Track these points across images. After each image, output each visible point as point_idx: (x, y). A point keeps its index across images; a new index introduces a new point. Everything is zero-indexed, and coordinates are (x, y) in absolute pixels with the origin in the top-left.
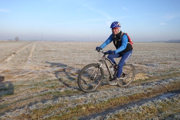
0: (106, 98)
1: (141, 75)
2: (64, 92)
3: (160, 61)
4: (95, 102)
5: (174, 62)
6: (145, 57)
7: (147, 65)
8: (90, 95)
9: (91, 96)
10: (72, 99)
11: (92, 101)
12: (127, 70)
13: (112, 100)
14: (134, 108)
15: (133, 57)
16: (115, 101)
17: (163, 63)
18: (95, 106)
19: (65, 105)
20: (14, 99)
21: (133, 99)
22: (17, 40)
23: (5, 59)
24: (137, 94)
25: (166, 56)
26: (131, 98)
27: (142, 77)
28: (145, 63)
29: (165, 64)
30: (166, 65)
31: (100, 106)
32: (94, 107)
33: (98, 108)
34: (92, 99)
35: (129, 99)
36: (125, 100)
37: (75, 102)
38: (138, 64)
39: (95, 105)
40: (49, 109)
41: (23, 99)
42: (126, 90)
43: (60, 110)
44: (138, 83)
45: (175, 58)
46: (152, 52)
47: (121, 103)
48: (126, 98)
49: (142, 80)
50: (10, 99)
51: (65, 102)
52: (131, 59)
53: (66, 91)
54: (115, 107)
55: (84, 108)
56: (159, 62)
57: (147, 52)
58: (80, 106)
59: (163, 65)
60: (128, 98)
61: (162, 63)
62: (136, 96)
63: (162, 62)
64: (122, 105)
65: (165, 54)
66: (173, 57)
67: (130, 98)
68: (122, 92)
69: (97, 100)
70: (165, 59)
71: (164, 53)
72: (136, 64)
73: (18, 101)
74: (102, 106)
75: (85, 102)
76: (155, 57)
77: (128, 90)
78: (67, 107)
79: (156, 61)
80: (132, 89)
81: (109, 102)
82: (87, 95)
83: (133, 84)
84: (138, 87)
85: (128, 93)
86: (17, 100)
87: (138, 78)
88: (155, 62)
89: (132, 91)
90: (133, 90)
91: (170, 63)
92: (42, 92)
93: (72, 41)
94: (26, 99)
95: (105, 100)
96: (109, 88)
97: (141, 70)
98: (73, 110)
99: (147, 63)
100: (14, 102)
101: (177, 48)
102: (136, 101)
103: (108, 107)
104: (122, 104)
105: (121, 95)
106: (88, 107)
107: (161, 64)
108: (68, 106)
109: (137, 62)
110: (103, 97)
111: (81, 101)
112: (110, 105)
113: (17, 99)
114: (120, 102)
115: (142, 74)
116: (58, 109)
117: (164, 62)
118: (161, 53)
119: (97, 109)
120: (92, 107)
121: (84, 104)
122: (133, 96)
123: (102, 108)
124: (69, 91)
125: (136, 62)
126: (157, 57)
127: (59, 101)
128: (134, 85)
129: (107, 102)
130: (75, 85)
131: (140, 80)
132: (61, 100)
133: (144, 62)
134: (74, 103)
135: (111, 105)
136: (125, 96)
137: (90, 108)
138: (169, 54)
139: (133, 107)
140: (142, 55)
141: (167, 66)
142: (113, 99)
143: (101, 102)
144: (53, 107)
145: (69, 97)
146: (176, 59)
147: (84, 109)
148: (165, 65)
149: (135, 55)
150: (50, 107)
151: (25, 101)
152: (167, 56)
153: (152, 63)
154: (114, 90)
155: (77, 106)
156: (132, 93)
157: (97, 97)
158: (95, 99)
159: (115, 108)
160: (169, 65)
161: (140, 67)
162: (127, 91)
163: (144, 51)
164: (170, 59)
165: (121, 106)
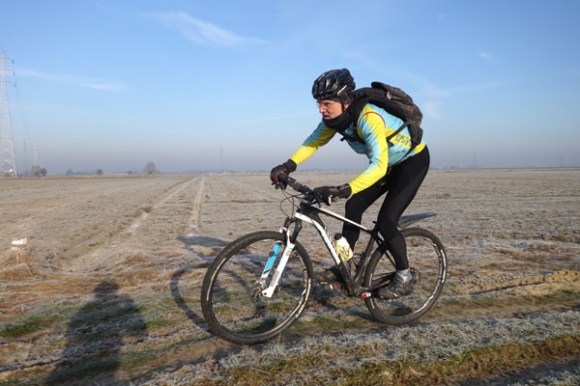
0: (456, 344)
1: (566, 277)
2: (314, 322)
4: (422, 355)
6: (574, 218)
8: (399, 335)
9: (405, 338)
10: (345, 343)
11: (410, 352)
12: (516, 258)
13: (476, 352)
14: (562, 383)
15: (528, 216)
16: (489, 356)
18: (422, 370)
19: (327, 362)
20: (170, 337)
21: (551, 353)
22: (150, 171)
23: (123, 226)
24: (563, 336)
26: (545, 349)
27: (575, 284)
31: (439, 370)
32: (420, 374)
33: (432, 376)
34: (409, 346)
35: (538, 353)
36: (522, 356)
37: (357, 353)
38: (551, 239)
39: (423, 366)
40: (280, 370)
41: (194, 337)
42: (521, 324)
43: (312, 373)
44: (560, 301)
47: (511, 366)
48: (527, 351)
49: (576, 291)
50: (160, 336)
51: (323, 353)
52: (524, 225)
53: (319, 320)
54: (492, 377)
55: (387, 373)
58: (374, 366)
60: (535, 349)
62: (560, 342)
64: (514, 371)
67: (540, 351)
68: (509, 329)
69: (426, 352)
72: (543, 239)
73: (183, 342)
74: (445, 369)
75: (390, 354)
77: (528, 323)
78: (333, 367)
80: (544, 321)
81: (467, 357)
82: (388, 333)
83: (542, 306)
84: (563, 314)
85: (531, 333)
86: (179, 340)
87: (558, 287)
89: (543, 327)
90: (547, 326)
92: (247, 319)
93: (313, 170)
94: (203, 339)
95: (454, 352)
96: (461, 317)
97: (567, 259)
98: (352, 376)
100: (173, 346)
102: (562, 360)
103: (468, 374)
104: (515, 369)
105: (509, 339)
106: (399, 372)
108: (334, 364)
109: (548, 234)
110: (443, 341)
111: (374, 350)
112: (473, 370)
113: (177, 338)
114: (506, 360)
115: (573, 274)
116: (306, 370)
119: (429, 380)
120: (414, 372)
121: (387, 362)
122: (549, 344)
123: (447, 378)
124: (328, 320)
125: (541, 233)
127: (305, 347)
128: (547, 307)
129: (461, 358)
130: (345, 303)
131: (568, 292)
132: (311, 344)
133: (574, 232)
134: (352, 357)
135: (476, 367)
136: (522, 341)
137: (407, 375)
139: (559, 380)
140: (562, 210)
142: (482, 348)
143: (440, 357)
144: (291, 364)
145: (334, 338)
147: (386, 377)
149: (533, 210)
150: (282, 364)
151: (202, 343)
154: (479, 322)
155: (366, 366)
156: (547, 335)
157: (423, 342)
158: (417, 347)
159: (491, 381)
161: (562, 250)
162: (524, 327)
163: (566, 199)
165: (511, 375)
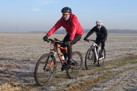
7: (19, 68)
28: (17, 64)
46: (27, 47)
57: (21, 47)
65: (44, 49)
76: (31, 54)
99: (19, 65)
118: (40, 48)
126: (34, 54)
153: (27, 64)
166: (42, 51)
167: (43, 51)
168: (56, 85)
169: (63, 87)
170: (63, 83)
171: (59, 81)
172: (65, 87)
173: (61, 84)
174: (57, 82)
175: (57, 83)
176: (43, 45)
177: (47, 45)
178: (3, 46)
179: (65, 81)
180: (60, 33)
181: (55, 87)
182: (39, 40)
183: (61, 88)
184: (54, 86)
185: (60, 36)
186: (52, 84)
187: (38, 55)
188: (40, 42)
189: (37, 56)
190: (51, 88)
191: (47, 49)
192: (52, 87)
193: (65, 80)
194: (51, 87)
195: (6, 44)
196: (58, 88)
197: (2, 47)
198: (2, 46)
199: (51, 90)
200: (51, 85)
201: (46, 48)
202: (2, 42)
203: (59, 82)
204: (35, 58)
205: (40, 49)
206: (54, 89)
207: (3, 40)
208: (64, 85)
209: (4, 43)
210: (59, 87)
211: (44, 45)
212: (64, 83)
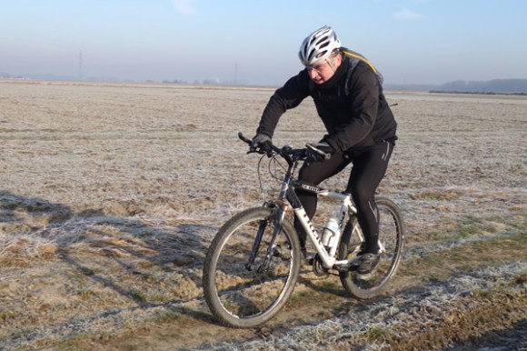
3: (417, 185)
5: (474, 187)
17: (428, 194)
25: (439, 159)
29: (438, 197)
30: (443, 204)
45: (477, 169)
56: (413, 191)
59: (430, 202)
61: (423, 196)
63: (424, 190)
65: (431, 148)
66: (465, 161)
70: (434, 173)
71: (428, 143)
79: (399, 186)
88: (395, 190)
91: (460, 194)
101: (481, 120)
107: (418, 201)
117: (431, 190)
118: (418, 143)
138: (448, 150)
141: (447, 210)
146: (479, 174)
148: (435, 203)
152: (441, 155)
160: (452, 206)
164: (456, 173)
166: (425, 153)
167: (428, 156)
168: (479, 273)
169: (502, 285)
170: (500, 268)
171: (486, 260)
172: (509, 285)
173: (496, 274)
174: (479, 263)
175: (483, 267)
176: (426, 134)
177: (441, 133)
178: (304, 133)
179: (507, 264)
180: (483, 93)
181: (474, 279)
182: (414, 115)
183: (495, 286)
184: (470, 275)
185: (483, 104)
186: (464, 268)
187: (413, 167)
188: (416, 121)
189: (410, 169)
190: (461, 283)
191: (440, 148)
192: (466, 280)
193: (508, 262)
194: (462, 280)
195: (314, 126)
196: (485, 285)
197: (302, 136)
198: (303, 131)
199: (462, 287)
200: (462, 273)
201: (436, 143)
202: (301, 120)
203: (486, 263)
204: (406, 176)
205: (418, 147)
206: (474, 287)
207: (306, 113)
208: (506, 276)
209: (307, 122)
210: (490, 284)
211: (431, 133)
212: (506, 269)
